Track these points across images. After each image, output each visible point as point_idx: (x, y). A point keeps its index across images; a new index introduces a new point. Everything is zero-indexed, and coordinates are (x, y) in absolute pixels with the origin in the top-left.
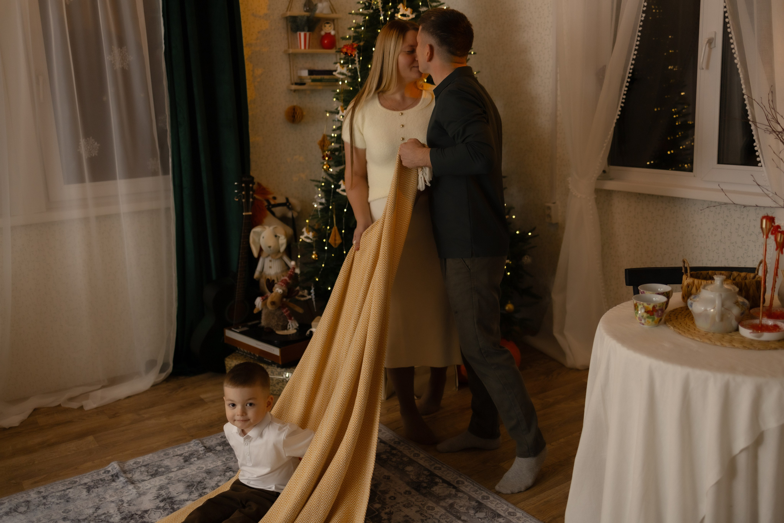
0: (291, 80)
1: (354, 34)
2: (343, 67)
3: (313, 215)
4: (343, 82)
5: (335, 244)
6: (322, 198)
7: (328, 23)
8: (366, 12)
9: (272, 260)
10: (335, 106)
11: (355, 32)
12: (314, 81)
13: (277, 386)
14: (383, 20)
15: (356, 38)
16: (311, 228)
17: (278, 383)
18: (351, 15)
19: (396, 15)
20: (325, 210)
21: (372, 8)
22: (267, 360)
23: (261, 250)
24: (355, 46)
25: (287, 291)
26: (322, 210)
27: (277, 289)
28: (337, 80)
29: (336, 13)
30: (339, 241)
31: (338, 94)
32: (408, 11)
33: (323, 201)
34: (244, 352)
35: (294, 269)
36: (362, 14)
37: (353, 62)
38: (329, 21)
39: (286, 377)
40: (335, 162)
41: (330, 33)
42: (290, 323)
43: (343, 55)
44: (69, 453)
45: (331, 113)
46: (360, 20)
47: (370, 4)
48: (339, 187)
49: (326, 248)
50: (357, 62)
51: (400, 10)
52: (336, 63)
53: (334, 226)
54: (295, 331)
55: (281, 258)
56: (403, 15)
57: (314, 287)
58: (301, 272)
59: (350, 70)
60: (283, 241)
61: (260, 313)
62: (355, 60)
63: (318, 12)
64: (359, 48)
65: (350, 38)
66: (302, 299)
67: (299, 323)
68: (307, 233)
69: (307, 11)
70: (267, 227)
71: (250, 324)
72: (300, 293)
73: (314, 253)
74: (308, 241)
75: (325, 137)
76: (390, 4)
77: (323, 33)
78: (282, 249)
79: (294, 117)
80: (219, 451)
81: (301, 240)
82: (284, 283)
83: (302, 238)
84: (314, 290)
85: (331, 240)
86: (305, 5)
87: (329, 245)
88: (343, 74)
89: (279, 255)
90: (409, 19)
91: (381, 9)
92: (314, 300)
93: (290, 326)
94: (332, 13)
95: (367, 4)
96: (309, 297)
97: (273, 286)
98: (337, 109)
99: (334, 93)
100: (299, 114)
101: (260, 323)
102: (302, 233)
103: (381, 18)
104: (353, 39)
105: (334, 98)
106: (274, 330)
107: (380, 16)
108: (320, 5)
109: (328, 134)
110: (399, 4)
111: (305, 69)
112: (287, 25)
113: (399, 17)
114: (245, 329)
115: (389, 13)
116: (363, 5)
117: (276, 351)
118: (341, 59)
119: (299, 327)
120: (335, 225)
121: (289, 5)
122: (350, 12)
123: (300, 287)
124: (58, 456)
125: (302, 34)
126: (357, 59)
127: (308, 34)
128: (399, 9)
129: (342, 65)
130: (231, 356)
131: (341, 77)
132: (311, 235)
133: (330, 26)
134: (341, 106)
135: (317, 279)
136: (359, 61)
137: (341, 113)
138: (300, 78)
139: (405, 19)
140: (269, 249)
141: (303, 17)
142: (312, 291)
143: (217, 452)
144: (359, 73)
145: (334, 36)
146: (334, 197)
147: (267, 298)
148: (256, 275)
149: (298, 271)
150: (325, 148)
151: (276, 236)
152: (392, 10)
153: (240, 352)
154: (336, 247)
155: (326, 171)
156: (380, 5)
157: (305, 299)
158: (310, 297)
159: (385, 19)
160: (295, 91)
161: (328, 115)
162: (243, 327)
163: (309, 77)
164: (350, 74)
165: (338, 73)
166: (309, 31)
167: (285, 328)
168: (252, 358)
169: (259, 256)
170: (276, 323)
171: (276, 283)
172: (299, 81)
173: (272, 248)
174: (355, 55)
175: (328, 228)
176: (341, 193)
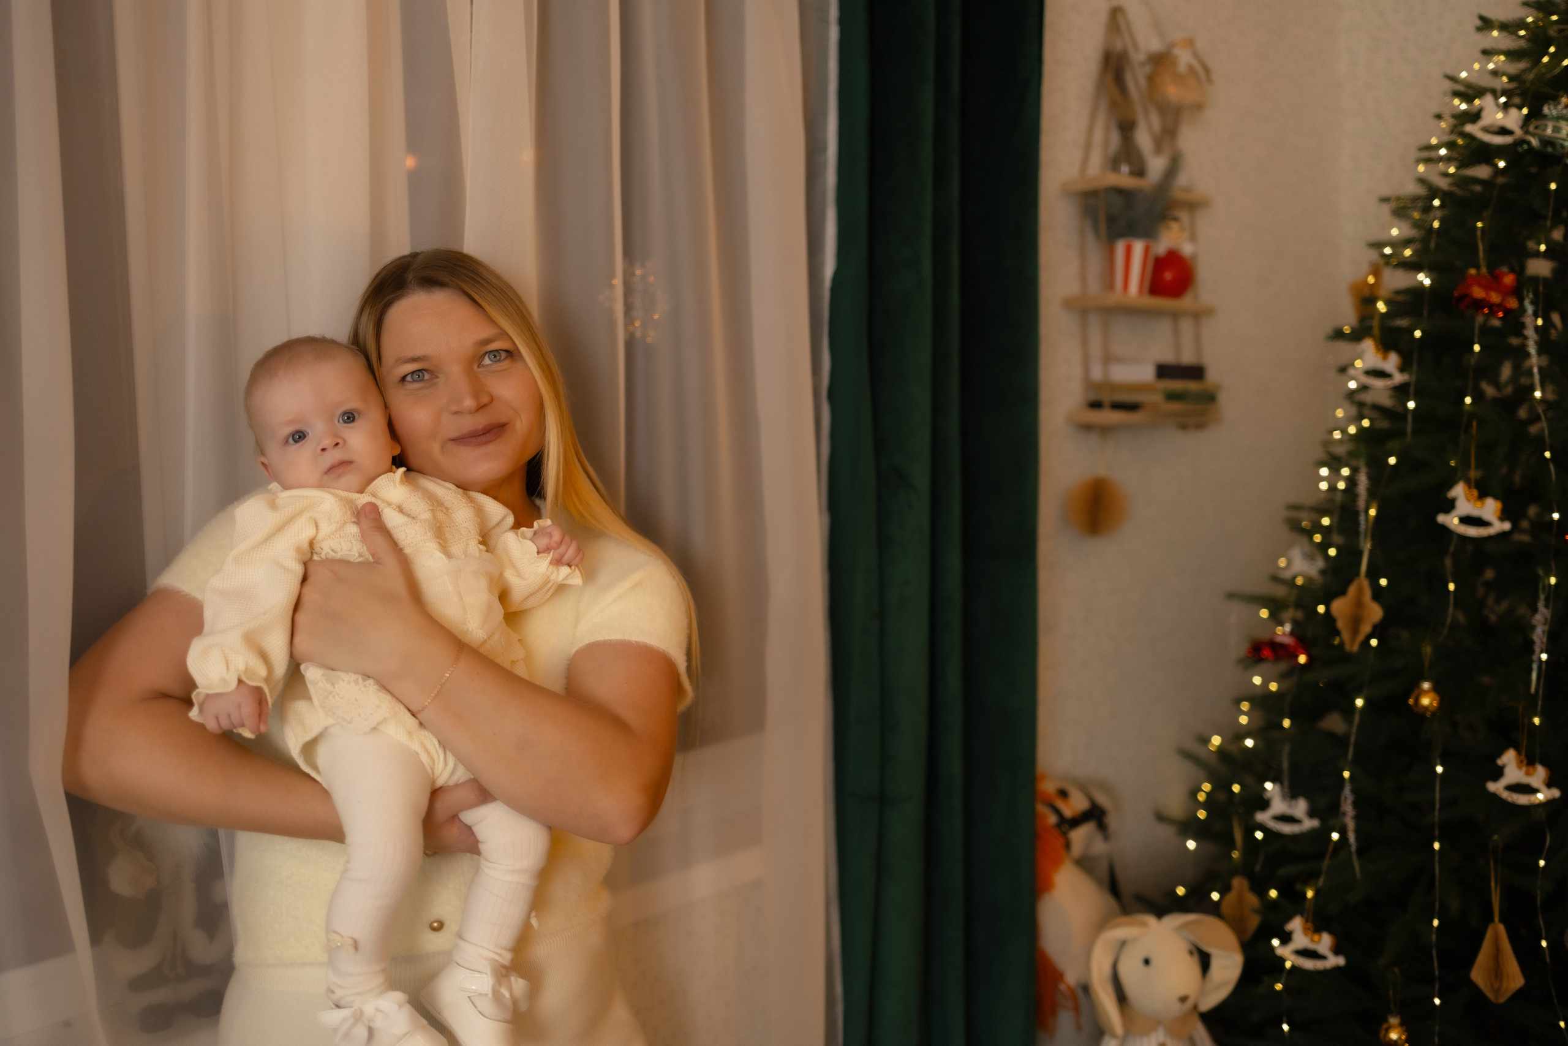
0: (1083, 392)
5: (1497, 991)
7: (1176, 219)
24: (1508, 280)
38: (1178, 211)
41: (1179, 251)
48: (1499, 773)
49: (1437, 1002)
63: (1147, 177)
68: (1309, 936)
74: (1309, 964)
77: (1161, 247)
79: (1094, 512)
86: (1116, 160)
100: (1111, 503)
102: (1284, 937)
120: (1497, 919)
121: (1083, 154)
132: (1326, 944)
133: (1178, 228)
140: (1179, 1004)
151: (1192, 953)
154: (1502, 1000)
163: (1161, 384)
172: (1108, 397)
173: (1188, 1003)
174: (1522, 310)
175: (1436, 923)
176: (1505, 795)
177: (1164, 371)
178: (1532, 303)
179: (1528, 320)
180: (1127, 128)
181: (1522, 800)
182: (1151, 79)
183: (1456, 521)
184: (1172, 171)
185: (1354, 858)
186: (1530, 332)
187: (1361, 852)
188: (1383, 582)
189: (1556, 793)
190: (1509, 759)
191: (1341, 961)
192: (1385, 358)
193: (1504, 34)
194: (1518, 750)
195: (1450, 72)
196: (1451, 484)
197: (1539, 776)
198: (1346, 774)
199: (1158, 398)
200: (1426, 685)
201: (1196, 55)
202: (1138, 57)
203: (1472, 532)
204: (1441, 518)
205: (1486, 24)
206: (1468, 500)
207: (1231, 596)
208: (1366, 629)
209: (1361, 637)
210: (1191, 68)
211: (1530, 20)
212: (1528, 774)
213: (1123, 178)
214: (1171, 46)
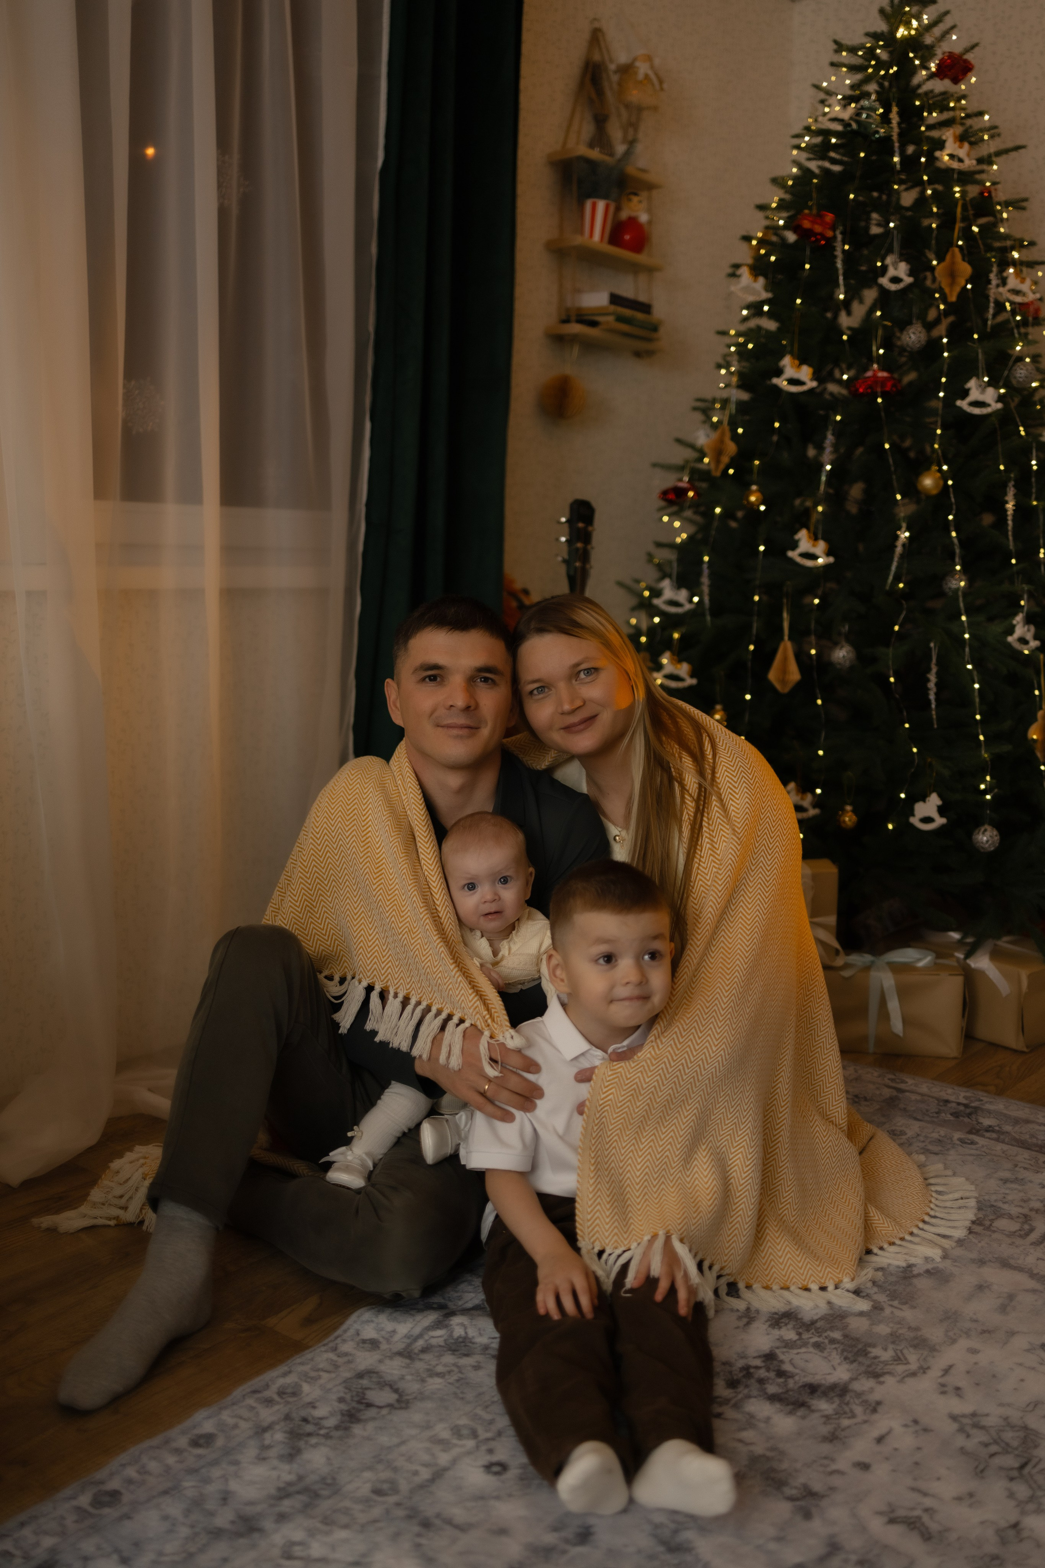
0: (559, 309)
5: (785, 684)
12: (620, 319)
14: (898, 163)
24: (829, 218)
30: (796, 677)
41: (637, 219)
48: (796, 544)
49: (748, 697)
51: (948, 144)
53: (782, 639)
56: (952, 156)
73: (718, 707)
77: (624, 215)
90: (963, 167)
91: (895, 137)
100: (574, 397)
103: (896, 159)
107: (892, 154)
113: (946, 158)
115: (925, 148)
120: (786, 638)
125: (601, 205)
128: (944, 141)
133: (638, 202)
137: (789, 372)
138: (578, 311)
139: (955, 165)
144: (841, 281)
154: (786, 690)
156: (895, 128)
163: (613, 308)
166: (616, 200)
174: (835, 237)
175: (752, 647)
176: (799, 560)
177: (615, 299)
178: (842, 233)
179: (838, 245)
180: (600, 121)
181: (809, 563)
182: (620, 84)
183: (785, 383)
184: (628, 154)
185: (707, 613)
186: (839, 253)
187: (711, 609)
188: (740, 431)
189: (831, 560)
190: (803, 536)
191: (694, 681)
192: (755, 281)
193: (851, 55)
194: (808, 529)
195: (816, 83)
196: (782, 357)
197: (820, 547)
198: (706, 559)
199: (611, 319)
200: (754, 487)
201: (652, 67)
202: (612, 67)
203: (794, 389)
204: (775, 381)
205: (839, 47)
206: (792, 367)
207: (655, 465)
208: (725, 460)
209: (722, 466)
210: (647, 76)
211: (868, 45)
212: (814, 546)
213: (595, 154)
214: (635, 59)
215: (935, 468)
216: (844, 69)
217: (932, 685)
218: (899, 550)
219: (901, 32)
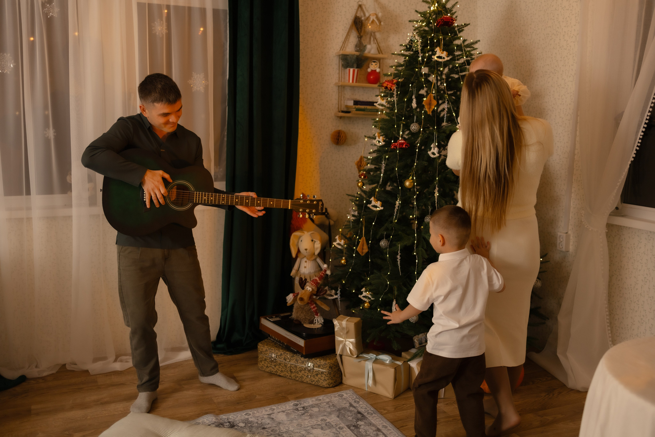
0: (338, 108)
1: (396, 72)
2: (383, 100)
3: (346, 225)
4: (382, 111)
5: (362, 253)
6: (355, 211)
7: (374, 62)
8: (407, 53)
9: (307, 261)
10: (373, 132)
11: (396, 70)
12: (358, 110)
13: (299, 373)
14: (421, 60)
15: (396, 75)
16: (343, 236)
17: (301, 371)
18: (394, 56)
19: (433, 57)
20: (357, 221)
21: (412, 50)
22: (293, 349)
23: (299, 251)
24: (395, 82)
25: (316, 290)
26: (355, 221)
27: (308, 287)
28: (377, 110)
29: (382, 54)
30: (366, 250)
31: (377, 122)
32: (444, 54)
33: (356, 213)
34: (275, 339)
35: (325, 271)
36: (403, 55)
37: (392, 96)
38: (374, 60)
39: (308, 366)
40: (369, 181)
41: (375, 71)
42: (316, 318)
43: (383, 89)
44: (117, 413)
45: (369, 138)
46: (402, 60)
47: (411, 46)
48: (370, 202)
49: (354, 255)
50: (395, 96)
52: (377, 96)
54: (321, 326)
55: (315, 260)
56: (439, 57)
57: (340, 288)
58: (332, 274)
59: (388, 102)
60: (318, 246)
61: (292, 306)
62: (394, 94)
63: (366, 52)
64: (398, 84)
65: (391, 75)
66: (330, 298)
67: (324, 319)
68: (340, 240)
69: (357, 51)
70: (306, 232)
71: (282, 315)
72: (328, 292)
73: (344, 258)
74: (339, 247)
75: (361, 158)
76: (429, 47)
77: (369, 70)
78: (317, 252)
79: (338, 140)
80: (241, 427)
81: (333, 246)
82: (314, 283)
83: (335, 243)
84: (340, 291)
85: (358, 249)
86: (356, 46)
87: (357, 253)
88: (382, 105)
89: (314, 258)
90: (444, 61)
91: (420, 51)
92: (339, 300)
93: (315, 320)
94: (379, 53)
95: (408, 46)
96: (335, 297)
97: (305, 284)
98: (374, 135)
99: (373, 121)
100: (342, 137)
101: (291, 315)
102: (335, 241)
103: (419, 59)
104: (394, 76)
105: (373, 125)
106: (302, 323)
107: (419, 57)
108: (369, 47)
109: (366, 156)
110: (436, 47)
111: (351, 100)
112: (339, 62)
113: (436, 58)
114: (278, 319)
115: (427, 55)
116: (405, 47)
117: (301, 342)
118: (382, 92)
119: (324, 323)
120: (363, 236)
121: (343, 45)
122: (393, 53)
123: (329, 287)
124: (107, 415)
125: (351, 70)
126: (395, 93)
127: (356, 70)
128: (436, 52)
129: (383, 98)
130: (264, 341)
131: (380, 107)
132: (342, 242)
133: (376, 65)
134: (378, 133)
135: (344, 282)
136: (397, 95)
137: (377, 139)
138: (347, 106)
139: (440, 60)
140: (305, 251)
141: (353, 55)
142: (339, 292)
143: (239, 428)
144: (396, 105)
145: (379, 73)
146: (365, 211)
147: (298, 294)
148: (293, 273)
149: (329, 272)
150: (362, 168)
151: (312, 241)
152: (430, 53)
153: (271, 339)
154: (363, 255)
155: (361, 188)
156: (419, 48)
157: (332, 298)
158: (337, 297)
159: (423, 60)
160: (341, 117)
161: (366, 139)
162: (276, 317)
163: (354, 106)
164: (388, 106)
165: (378, 105)
166: (357, 68)
167: (312, 322)
168: (281, 346)
169: (297, 256)
170: (304, 317)
171: (308, 282)
172: (345, 110)
173: (308, 251)
174: (394, 89)
175: (357, 237)
176: (371, 207)
177: (357, 103)
180: (361, 37)
181: (375, 209)
189: (382, 208)
190: (372, 199)
191: (345, 246)
194: (375, 197)
197: (379, 204)
199: (355, 110)
201: (377, 17)
202: (364, 18)
212: (377, 203)
214: (370, 15)
215: (411, 178)
216: (415, 22)
217: (399, 260)
218: (397, 208)
219: (432, 8)
